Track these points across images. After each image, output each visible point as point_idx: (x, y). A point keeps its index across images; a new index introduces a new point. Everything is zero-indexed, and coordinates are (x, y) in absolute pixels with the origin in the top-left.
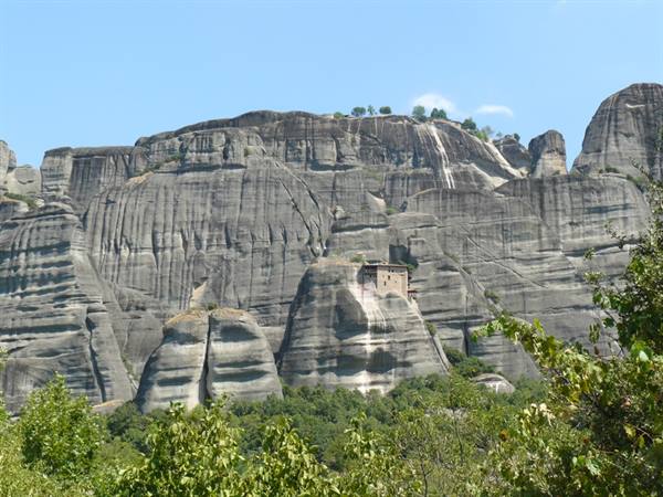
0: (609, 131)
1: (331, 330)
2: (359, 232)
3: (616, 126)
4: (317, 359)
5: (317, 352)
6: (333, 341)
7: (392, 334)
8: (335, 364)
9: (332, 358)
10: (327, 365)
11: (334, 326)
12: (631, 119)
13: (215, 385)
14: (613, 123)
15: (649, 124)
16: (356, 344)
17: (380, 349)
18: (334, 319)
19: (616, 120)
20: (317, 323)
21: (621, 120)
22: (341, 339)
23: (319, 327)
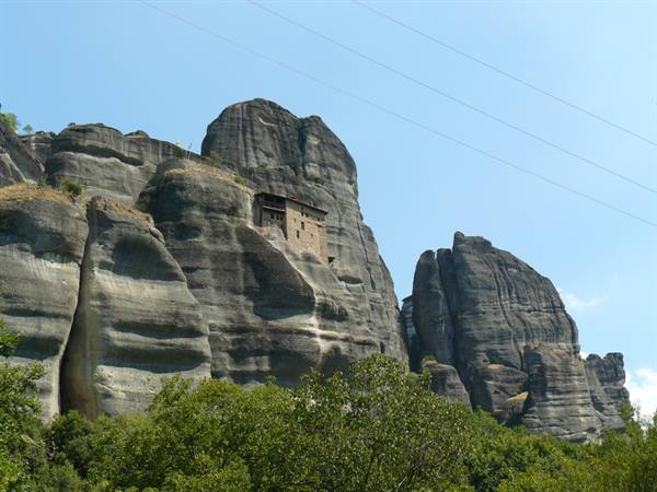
0: (245, 143)
1: (242, 298)
2: (105, 160)
3: (253, 141)
4: (230, 352)
5: (228, 337)
6: (253, 320)
7: (345, 324)
8: (266, 367)
9: (259, 353)
10: (252, 367)
11: (248, 292)
12: (267, 137)
13: (106, 371)
14: (249, 136)
15: (285, 149)
16: (301, 332)
17: (336, 349)
18: (246, 279)
19: (252, 133)
20: (213, 282)
21: (257, 134)
22: (266, 318)
23: (218, 288)
